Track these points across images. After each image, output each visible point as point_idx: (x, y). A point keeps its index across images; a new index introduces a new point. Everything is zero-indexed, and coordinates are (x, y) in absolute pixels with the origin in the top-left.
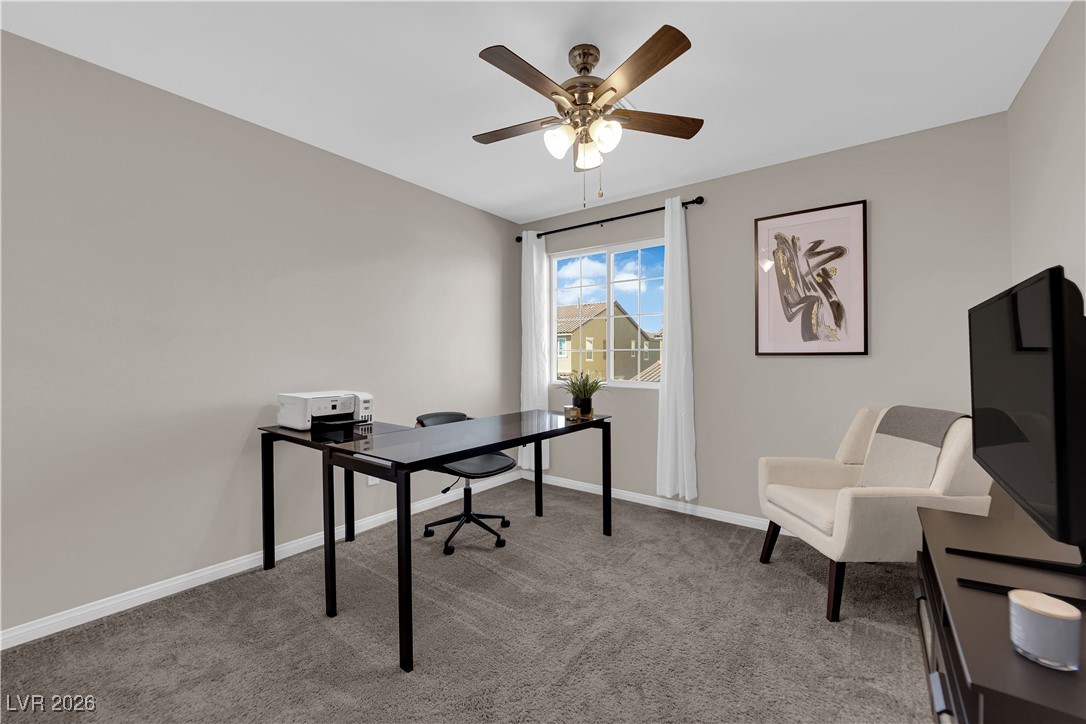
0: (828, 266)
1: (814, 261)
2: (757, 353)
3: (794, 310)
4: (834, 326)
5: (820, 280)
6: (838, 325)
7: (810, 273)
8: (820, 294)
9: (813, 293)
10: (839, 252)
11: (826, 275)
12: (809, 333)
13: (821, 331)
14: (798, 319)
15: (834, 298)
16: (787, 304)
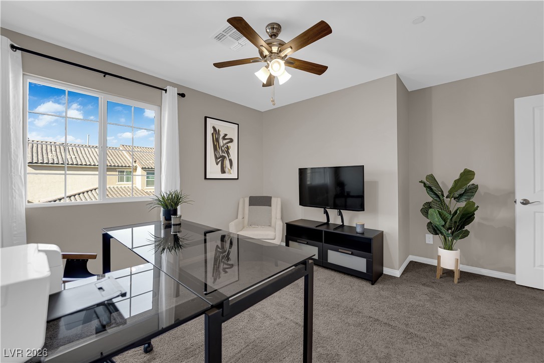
0: (229, 145)
1: (225, 141)
2: (206, 178)
3: (219, 160)
4: (230, 168)
5: (226, 150)
6: (231, 168)
7: (223, 146)
8: (226, 155)
9: (224, 154)
10: (231, 141)
11: (228, 148)
12: (223, 171)
13: (226, 170)
14: (220, 164)
15: (230, 158)
16: (216, 158)
